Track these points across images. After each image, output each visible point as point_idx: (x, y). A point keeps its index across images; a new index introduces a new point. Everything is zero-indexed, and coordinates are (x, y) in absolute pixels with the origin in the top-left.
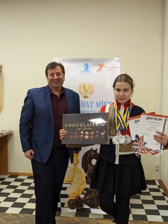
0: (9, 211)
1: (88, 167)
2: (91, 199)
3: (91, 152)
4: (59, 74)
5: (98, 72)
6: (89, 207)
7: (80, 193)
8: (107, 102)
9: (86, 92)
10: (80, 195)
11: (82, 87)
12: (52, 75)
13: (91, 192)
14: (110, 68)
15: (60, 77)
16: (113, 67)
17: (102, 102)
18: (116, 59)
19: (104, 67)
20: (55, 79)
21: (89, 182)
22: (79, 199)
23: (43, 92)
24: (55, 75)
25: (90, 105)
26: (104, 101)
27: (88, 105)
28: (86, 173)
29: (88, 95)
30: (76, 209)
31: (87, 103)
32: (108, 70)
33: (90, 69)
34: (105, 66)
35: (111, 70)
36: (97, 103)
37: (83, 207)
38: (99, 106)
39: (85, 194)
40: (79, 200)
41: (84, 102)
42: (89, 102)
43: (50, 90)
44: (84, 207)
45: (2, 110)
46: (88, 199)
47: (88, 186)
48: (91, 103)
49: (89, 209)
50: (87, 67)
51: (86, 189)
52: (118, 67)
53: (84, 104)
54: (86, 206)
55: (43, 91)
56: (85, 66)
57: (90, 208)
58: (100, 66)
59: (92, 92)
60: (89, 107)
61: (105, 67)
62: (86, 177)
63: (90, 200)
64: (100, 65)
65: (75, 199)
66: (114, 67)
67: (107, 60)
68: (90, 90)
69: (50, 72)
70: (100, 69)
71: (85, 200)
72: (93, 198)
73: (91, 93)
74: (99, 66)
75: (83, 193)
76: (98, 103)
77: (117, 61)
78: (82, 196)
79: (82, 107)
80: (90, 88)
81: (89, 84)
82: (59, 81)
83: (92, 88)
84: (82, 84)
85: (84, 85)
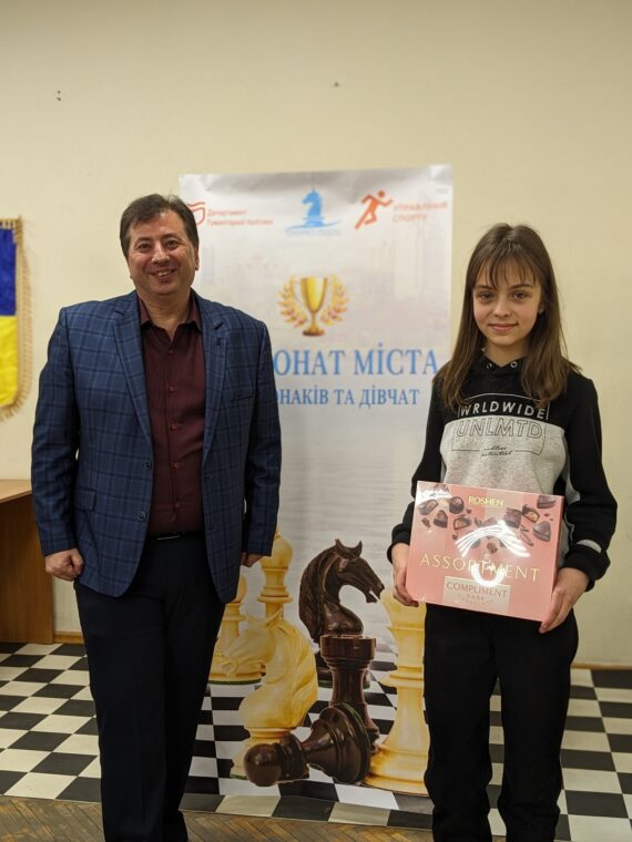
1: (323, 617)
2: (338, 745)
3: (337, 556)
4: (172, 242)
5: (363, 226)
6: (329, 780)
7: (294, 723)
8: (401, 352)
9: (314, 312)
10: (294, 728)
11: (298, 290)
12: (146, 246)
13: (337, 718)
14: (412, 208)
15: (178, 252)
16: (424, 205)
17: (381, 352)
18: (436, 169)
19: (385, 205)
20: (155, 263)
21: (328, 677)
22: (289, 745)
23: (115, 315)
24: (158, 246)
25: (330, 365)
26: (387, 349)
27: (322, 366)
28: (317, 640)
29: (320, 325)
30: (280, 786)
31: (320, 355)
32: (403, 218)
33: (327, 217)
34: (390, 202)
35: (413, 218)
36: (358, 356)
37: (308, 776)
38: (367, 370)
39: (315, 726)
41: (307, 353)
42: (325, 353)
43: (139, 307)
44: (310, 779)
45: (27, 393)
46: (328, 746)
47: (326, 694)
48: (334, 355)
49: (331, 787)
50: (316, 208)
51: (318, 706)
52: (444, 205)
53: (306, 362)
54: (317, 775)
55: (113, 310)
56: (310, 205)
57: (335, 782)
58: (369, 202)
59: (335, 314)
60: (324, 372)
61: (390, 209)
62: (318, 656)
63: (333, 750)
64: (369, 197)
65: (276, 745)
66: (429, 206)
67: (396, 176)
68: (329, 303)
69: (135, 235)
70: (369, 217)
71: (312, 751)
72: (346, 743)
73: (334, 317)
74: (364, 201)
75: (306, 722)
76: (364, 355)
77: (441, 178)
78: (303, 734)
79: (296, 373)
80: (329, 296)
81: (326, 281)
82: (173, 271)
83: (336, 294)
84: (298, 279)
85: (305, 282)
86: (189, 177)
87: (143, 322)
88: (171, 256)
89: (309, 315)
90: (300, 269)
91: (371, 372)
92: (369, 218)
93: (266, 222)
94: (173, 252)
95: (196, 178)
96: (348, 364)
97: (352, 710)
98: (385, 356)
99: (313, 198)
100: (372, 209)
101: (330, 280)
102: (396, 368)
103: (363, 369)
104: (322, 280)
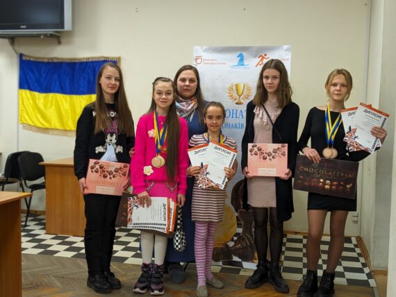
0: (129, 262)
1: (239, 203)
2: (243, 248)
6: (240, 260)
7: (228, 240)
9: (240, 96)
10: (228, 242)
11: (234, 88)
13: (243, 239)
18: (285, 47)
19: (267, 59)
21: (241, 224)
22: (226, 248)
27: (242, 115)
28: (237, 212)
29: (242, 101)
30: (223, 261)
31: (241, 111)
33: (246, 62)
39: (235, 241)
40: (226, 250)
41: (237, 110)
42: (243, 111)
44: (233, 260)
46: (240, 248)
47: (240, 230)
50: (242, 59)
51: (237, 235)
52: (288, 59)
53: (236, 114)
54: (236, 259)
56: (240, 58)
57: (242, 261)
58: (261, 58)
60: (243, 117)
62: (237, 217)
63: (242, 250)
64: (261, 56)
65: (222, 248)
66: (283, 60)
68: (245, 93)
70: (261, 63)
71: (234, 250)
72: (246, 247)
73: (247, 98)
74: (259, 57)
75: (232, 240)
77: (287, 50)
78: (231, 244)
79: (233, 117)
80: (245, 90)
81: (244, 85)
83: (248, 90)
84: (234, 84)
86: (197, 47)
89: (238, 97)
90: (235, 81)
93: (223, 64)
95: (199, 47)
97: (249, 236)
99: (241, 55)
100: (262, 60)
101: (246, 84)
104: (242, 85)
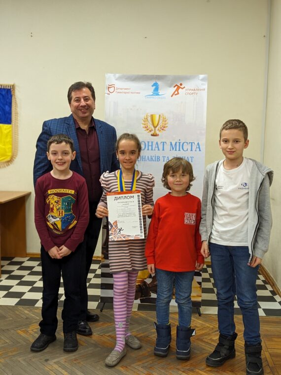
0: (40, 304)
4: (87, 99)
7: (146, 277)
8: (187, 143)
9: (155, 127)
10: (146, 279)
11: (149, 119)
12: (78, 100)
14: (192, 90)
15: (89, 102)
17: (180, 143)
18: (201, 76)
19: (182, 88)
20: (81, 106)
22: (144, 285)
23: (65, 125)
24: (82, 100)
25: (161, 147)
26: (182, 142)
27: (158, 147)
29: (158, 132)
30: (140, 300)
31: (157, 143)
32: (189, 93)
33: (160, 92)
34: (184, 87)
35: (193, 93)
36: (171, 144)
37: (150, 296)
38: (174, 149)
39: (153, 278)
40: (144, 287)
41: (152, 142)
42: (159, 143)
43: (74, 121)
44: (152, 297)
45: (16, 156)
48: (162, 143)
50: (157, 88)
52: (204, 90)
53: (152, 146)
54: (154, 296)
55: (64, 123)
56: (154, 87)
58: (176, 87)
59: (163, 128)
60: (159, 150)
61: (184, 89)
64: (177, 85)
65: (139, 285)
66: (198, 90)
67: (187, 78)
68: (161, 124)
69: (74, 95)
71: (152, 287)
74: (174, 87)
75: (150, 277)
76: (173, 144)
77: (203, 80)
78: (149, 281)
79: (148, 149)
80: (161, 121)
81: (160, 115)
82: (87, 109)
83: (163, 121)
84: (149, 115)
85: (152, 116)
86: (109, 74)
87: (77, 127)
88: (87, 104)
89: (153, 128)
90: (150, 112)
91: (176, 150)
92: (176, 93)
93: (138, 93)
94: (87, 103)
95: (112, 75)
96: (167, 147)
98: (181, 144)
99: (156, 85)
100: (177, 90)
101: (161, 115)
102: (185, 149)
103: (173, 149)
104: (158, 116)
